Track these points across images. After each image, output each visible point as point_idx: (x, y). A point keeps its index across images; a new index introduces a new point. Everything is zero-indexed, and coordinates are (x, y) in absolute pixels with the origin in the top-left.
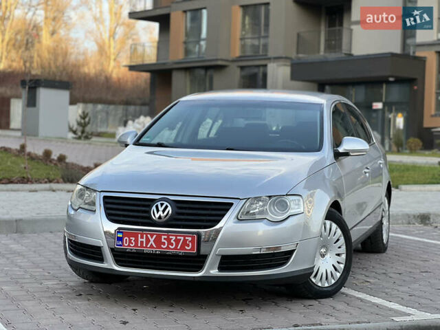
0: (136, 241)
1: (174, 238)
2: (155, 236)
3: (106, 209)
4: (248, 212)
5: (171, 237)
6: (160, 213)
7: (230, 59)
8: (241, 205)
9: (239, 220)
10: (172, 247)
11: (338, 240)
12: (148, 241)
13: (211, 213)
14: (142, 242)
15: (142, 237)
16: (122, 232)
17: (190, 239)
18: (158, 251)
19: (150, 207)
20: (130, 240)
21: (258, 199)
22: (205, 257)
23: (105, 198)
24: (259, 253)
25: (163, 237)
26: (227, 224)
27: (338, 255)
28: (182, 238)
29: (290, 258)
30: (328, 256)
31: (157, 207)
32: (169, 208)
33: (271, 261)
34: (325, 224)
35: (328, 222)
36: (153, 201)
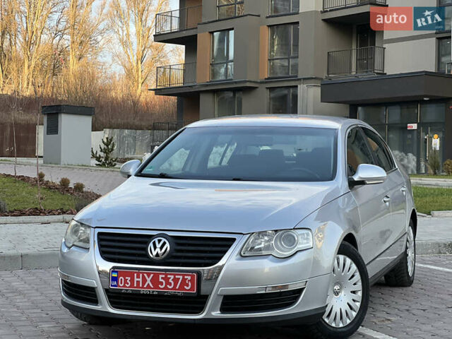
0: (132, 280)
1: (172, 277)
2: (152, 275)
3: (100, 246)
4: (252, 248)
5: (169, 276)
6: (158, 250)
7: (259, 81)
8: (245, 241)
9: (243, 257)
10: (170, 287)
11: (353, 276)
12: (144, 281)
13: (211, 249)
14: (138, 282)
15: (138, 277)
16: (116, 272)
17: (189, 278)
18: (156, 291)
19: (147, 243)
20: (126, 280)
21: (263, 233)
22: (206, 297)
23: (99, 234)
24: (264, 292)
25: (161, 276)
26: (229, 261)
27: (354, 292)
28: (181, 277)
29: (299, 297)
30: (342, 294)
31: (154, 243)
32: (168, 245)
33: (278, 301)
34: (338, 259)
35: (342, 257)
36: (151, 237)
